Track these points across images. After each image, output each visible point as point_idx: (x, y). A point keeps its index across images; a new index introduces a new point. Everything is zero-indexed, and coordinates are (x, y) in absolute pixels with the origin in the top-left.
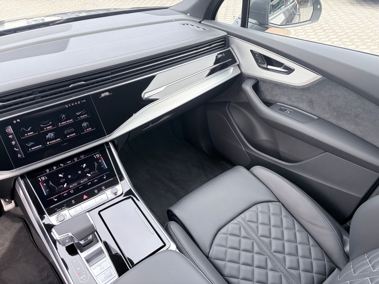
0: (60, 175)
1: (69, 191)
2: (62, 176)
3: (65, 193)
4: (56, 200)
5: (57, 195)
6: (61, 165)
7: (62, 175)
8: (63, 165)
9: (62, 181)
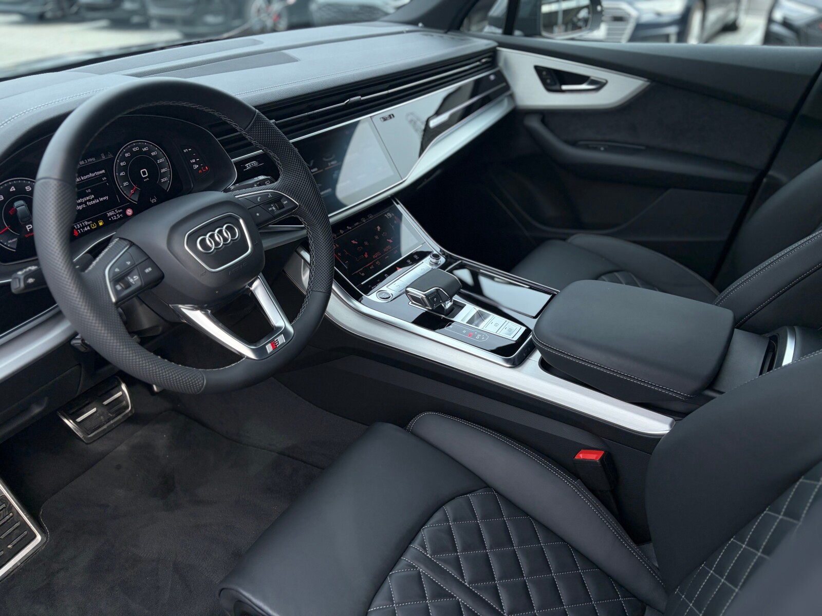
0: (353, 242)
1: (375, 263)
2: (357, 243)
3: (370, 266)
4: (363, 274)
5: (362, 269)
6: (348, 227)
7: (355, 241)
8: (350, 228)
9: (359, 249)
